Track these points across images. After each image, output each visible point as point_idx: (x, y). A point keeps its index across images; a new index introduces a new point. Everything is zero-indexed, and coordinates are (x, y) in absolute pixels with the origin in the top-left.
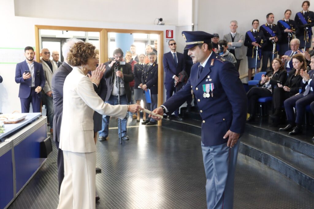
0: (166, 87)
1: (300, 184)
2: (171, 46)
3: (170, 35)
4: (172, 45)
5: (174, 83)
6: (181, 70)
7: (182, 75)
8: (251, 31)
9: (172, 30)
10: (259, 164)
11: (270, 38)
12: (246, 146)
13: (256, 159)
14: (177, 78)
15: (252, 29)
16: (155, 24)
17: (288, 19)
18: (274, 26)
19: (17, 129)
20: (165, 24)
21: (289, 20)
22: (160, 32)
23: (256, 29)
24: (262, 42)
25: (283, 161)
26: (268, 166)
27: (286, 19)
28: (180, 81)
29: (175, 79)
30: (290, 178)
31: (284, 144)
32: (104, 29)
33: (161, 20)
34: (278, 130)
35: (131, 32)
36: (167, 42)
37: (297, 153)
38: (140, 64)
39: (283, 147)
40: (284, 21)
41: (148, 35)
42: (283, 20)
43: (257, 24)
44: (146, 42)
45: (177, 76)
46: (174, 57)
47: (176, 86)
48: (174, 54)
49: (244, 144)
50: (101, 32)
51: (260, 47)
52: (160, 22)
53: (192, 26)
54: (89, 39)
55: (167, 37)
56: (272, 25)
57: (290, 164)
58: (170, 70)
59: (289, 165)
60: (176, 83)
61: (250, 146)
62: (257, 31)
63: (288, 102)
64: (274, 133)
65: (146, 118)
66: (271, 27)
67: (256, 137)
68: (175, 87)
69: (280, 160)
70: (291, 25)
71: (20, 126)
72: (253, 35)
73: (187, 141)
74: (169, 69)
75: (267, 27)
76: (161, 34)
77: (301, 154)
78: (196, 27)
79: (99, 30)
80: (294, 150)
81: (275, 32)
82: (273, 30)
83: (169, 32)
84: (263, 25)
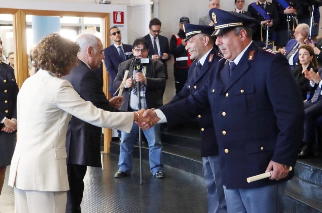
3: (119, 19)
4: (114, 34)
9: (122, 11)
11: (262, 23)
15: (235, 9)
16: (96, 3)
18: (269, 4)
20: (112, 3)
22: (104, 15)
32: (20, 9)
35: (62, 14)
37: (308, 184)
41: (80, 19)
46: (120, 53)
48: (120, 47)
50: (16, 14)
52: (104, 1)
53: (151, 5)
55: (115, 22)
56: (265, 3)
59: (298, 200)
62: (243, 12)
66: (265, 6)
70: (290, 3)
75: (259, 6)
76: (106, 17)
77: (314, 185)
78: (156, 7)
79: (12, 11)
80: (303, 180)
81: (270, 13)
82: (266, 10)
83: (117, 14)
84: (254, 3)
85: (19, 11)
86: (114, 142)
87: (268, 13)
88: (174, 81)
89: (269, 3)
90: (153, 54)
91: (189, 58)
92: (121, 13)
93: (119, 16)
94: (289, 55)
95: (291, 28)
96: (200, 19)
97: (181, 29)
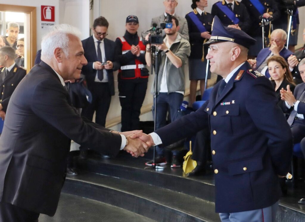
3: (48, 16)
8: (196, 14)
12: (192, 218)
18: (238, 4)
22: (29, 10)
36: (42, 27)
49: (187, 215)
55: (43, 19)
56: (233, 3)
62: (205, 14)
66: (233, 7)
67: (208, 202)
70: (265, 4)
72: (200, 21)
75: (225, 6)
76: (32, 12)
81: (239, 16)
82: (235, 12)
83: (46, 9)
84: (219, 2)
87: (237, 16)
88: (119, 96)
89: (238, 2)
90: (95, 61)
91: (137, 67)
92: (52, 9)
93: (48, 11)
94: (261, 67)
97: (128, 30)
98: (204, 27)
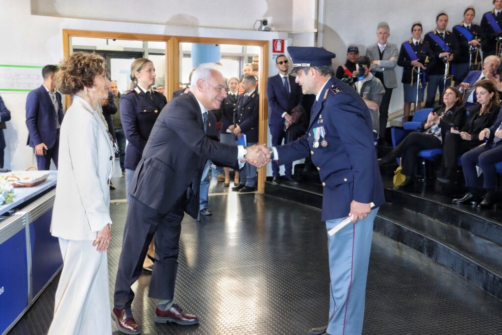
0: (271, 131)
1: (486, 288)
2: (279, 64)
3: (279, 48)
4: (281, 63)
5: (284, 126)
6: (296, 105)
7: (298, 112)
8: (410, 43)
9: (282, 39)
10: (419, 255)
11: (441, 55)
12: (399, 227)
13: (415, 248)
14: (288, 117)
15: (412, 39)
16: (254, 30)
17: (469, 23)
18: (448, 34)
19: (33, 196)
20: (272, 29)
21: (472, 24)
22: (263, 43)
23: (418, 38)
24: (427, 60)
25: (459, 252)
26: (434, 259)
27: (467, 23)
28: (294, 121)
29: (286, 118)
30: (468, 278)
31: (460, 224)
32: (174, 37)
33: (265, 23)
34: (450, 203)
35: (217, 42)
37: (481, 240)
38: (231, 94)
39: (459, 230)
40: (463, 26)
41: (243, 48)
42: (461, 25)
43: (419, 30)
44: (240, 58)
45: (289, 113)
46: (285, 83)
47: (287, 130)
48: (285, 78)
49: (395, 224)
50: (169, 41)
51: (424, 68)
52: (264, 27)
53: (315, 33)
54: (150, 54)
55: (274, 51)
56: (444, 33)
57: (469, 257)
58: (278, 103)
59: (467, 258)
60: (287, 124)
61: (406, 228)
62: (420, 43)
63: (468, 158)
64: (445, 206)
65: (239, 181)
67: (414, 213)
68: (285, 130)
69: (453, 250)
70: (474, 33)
71: (39, 191)
72: (413, 49)
73: (305, 218)
74: (276, 103)
75: (437, 36)
76: (264, 46)
77: (488, 241)
78: (320, 36)
79: (166, 38)
80: (477, 235)
81: (450, 44)
82: (446, 40)
83: (277, 42)
84: (431, 32)
85: (172, 38)
86: (268, 182)
89: (449, 32)
92: (282, 42)
93: (279, 44)
95: (473, 61)
96: (367, 49)
97: (349, 59)
98: (415, 56)
